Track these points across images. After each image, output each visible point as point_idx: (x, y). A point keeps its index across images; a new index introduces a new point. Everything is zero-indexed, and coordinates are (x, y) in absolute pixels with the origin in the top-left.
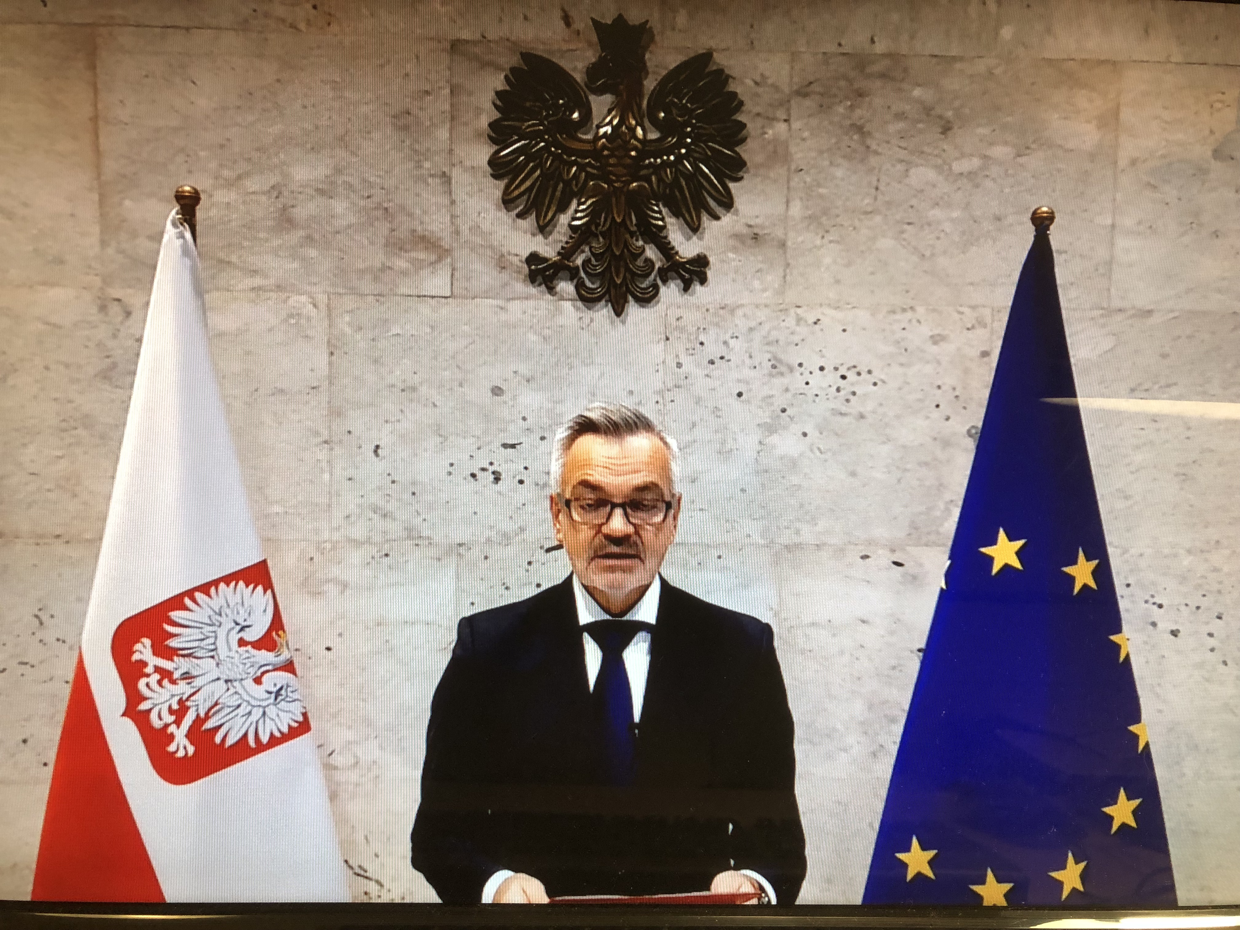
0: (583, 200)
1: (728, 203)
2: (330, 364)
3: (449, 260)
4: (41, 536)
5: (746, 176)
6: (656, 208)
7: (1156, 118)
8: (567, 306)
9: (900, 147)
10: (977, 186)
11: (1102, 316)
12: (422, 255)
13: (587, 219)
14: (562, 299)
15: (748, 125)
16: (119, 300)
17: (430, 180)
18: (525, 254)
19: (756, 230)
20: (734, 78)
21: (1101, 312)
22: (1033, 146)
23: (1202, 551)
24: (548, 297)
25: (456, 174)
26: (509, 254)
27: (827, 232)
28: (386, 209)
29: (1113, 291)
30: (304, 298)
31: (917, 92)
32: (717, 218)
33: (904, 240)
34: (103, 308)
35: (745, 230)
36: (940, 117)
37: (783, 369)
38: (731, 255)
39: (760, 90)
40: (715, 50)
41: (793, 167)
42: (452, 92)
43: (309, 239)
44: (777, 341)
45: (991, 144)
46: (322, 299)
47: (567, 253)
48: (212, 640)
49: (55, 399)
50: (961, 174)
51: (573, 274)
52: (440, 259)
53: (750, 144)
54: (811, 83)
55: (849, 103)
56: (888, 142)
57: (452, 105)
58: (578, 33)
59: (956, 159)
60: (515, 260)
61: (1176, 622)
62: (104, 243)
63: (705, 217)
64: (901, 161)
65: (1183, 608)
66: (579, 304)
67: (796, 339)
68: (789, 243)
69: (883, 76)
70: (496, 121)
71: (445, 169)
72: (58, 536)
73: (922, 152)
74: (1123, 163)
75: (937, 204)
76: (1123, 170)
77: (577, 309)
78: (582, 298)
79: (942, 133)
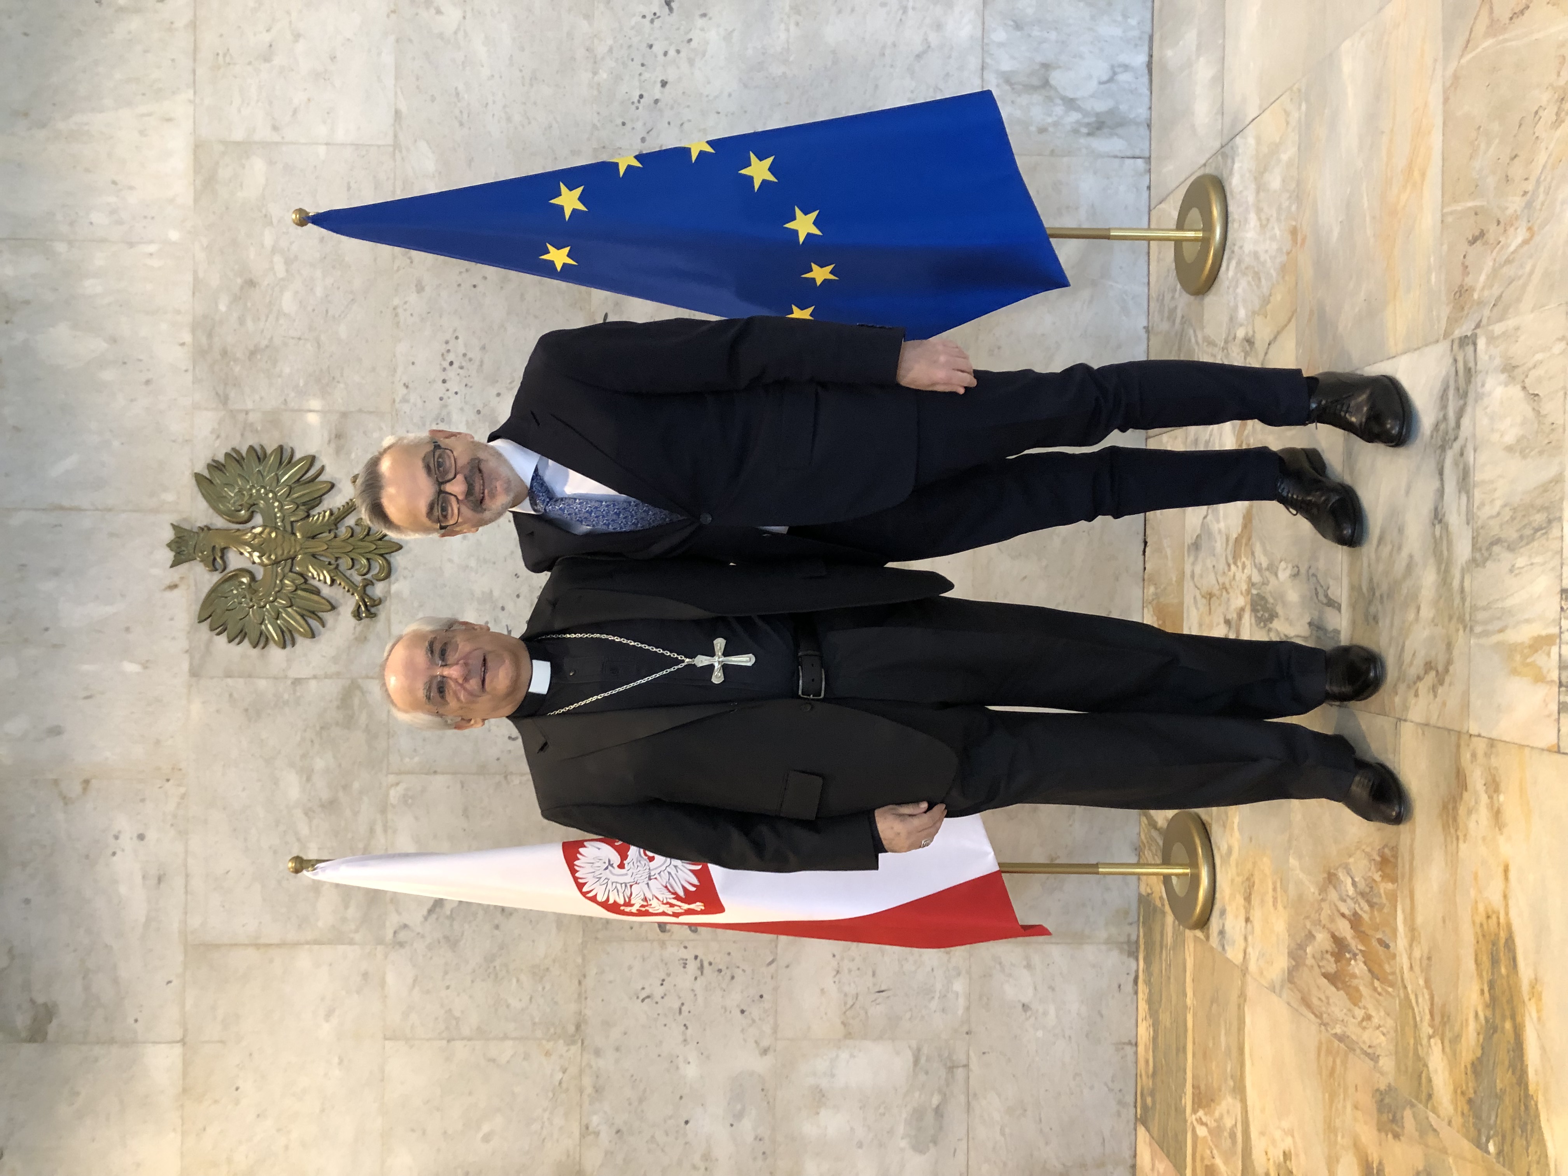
0: (310, 574)
1: (312, 460)
2: (443, 773)
3: (360, 681)
4: (580, 995)
5: (291, 445)
6: (316, 518)
7: (239, 111)
8: (394, 588)
9: (266, 321)
10: (296, 257)
11: (400, 151)
12: (356, 701)
13: (325, 572)
14: (389, 592)
15: (251, 443)
16: (395, 933)
17: (298, 694)
18: (353, 621)
19: (333, 436)
20: (215, 455)
21: (397, 151)
22: (264, 211)
23: (595, 62)
24: (387, 603)
25: (293, 674)
26: (354, 634)
27: (334, 378)
28: (322, 728)
29: (380, 143)
30: (392, 792)
31: (222, 308)
32: (323, 468)
33: (340, 316)
34: (401, 945)
35: (333, 445)
36: (242, 288)
37: (444, 413)
38: (353, 456)
39: (223, 435)
40: (192, 471)
41: (283, 407)
42: (230, 677)
43: (346, 787)
44: (422, 418)
45: (263, 246)
46: (392, 778)
47: (352, 588)
48: (619, 886)
49: (473, 982)
50: (287, 271)
51: (368, 583)
52: (359, 687)
53: (265, 443)
54: (217, 393)
55: (232, 363)
56: (262, 331)
57: (240, 677)
58: (182, 578)
59: (275, 274)
60: (359, 629)
61: (655, 82)
62: (351, 943)
63: (322, 478)
64: (277, 319)
65: (643, 78)
66: (393, 578)
67: (419, 403)
68: (343, 409)
69: (210, 336)
70: (251, 643)
71: (289, 682)
72: (580, 983)
73: (270, 302)
74: (276, 138)
75: (312, 289)
76: (283, 138)
77: (397, 580)
78: (388, 576)
79: (255, 287)
